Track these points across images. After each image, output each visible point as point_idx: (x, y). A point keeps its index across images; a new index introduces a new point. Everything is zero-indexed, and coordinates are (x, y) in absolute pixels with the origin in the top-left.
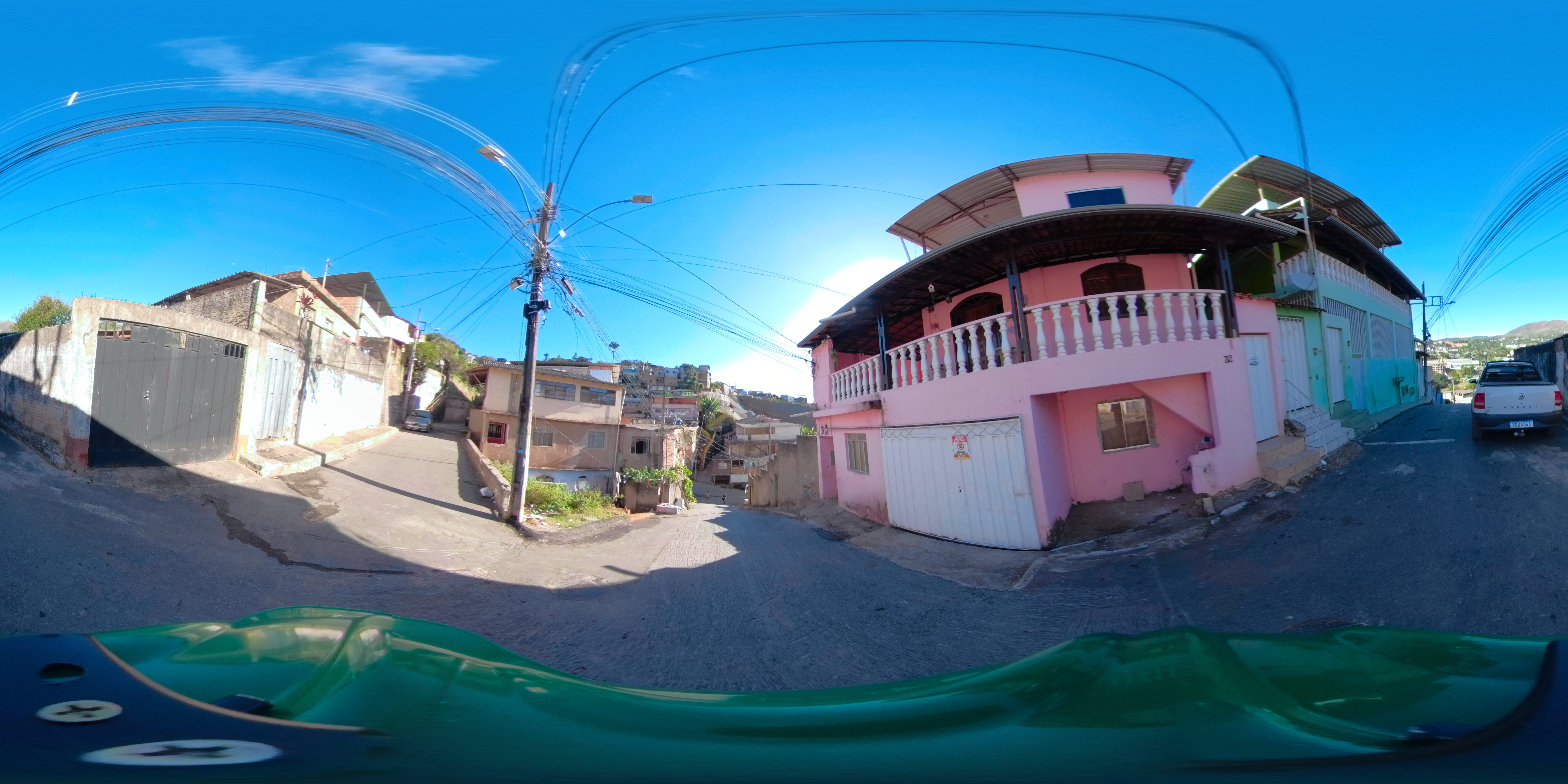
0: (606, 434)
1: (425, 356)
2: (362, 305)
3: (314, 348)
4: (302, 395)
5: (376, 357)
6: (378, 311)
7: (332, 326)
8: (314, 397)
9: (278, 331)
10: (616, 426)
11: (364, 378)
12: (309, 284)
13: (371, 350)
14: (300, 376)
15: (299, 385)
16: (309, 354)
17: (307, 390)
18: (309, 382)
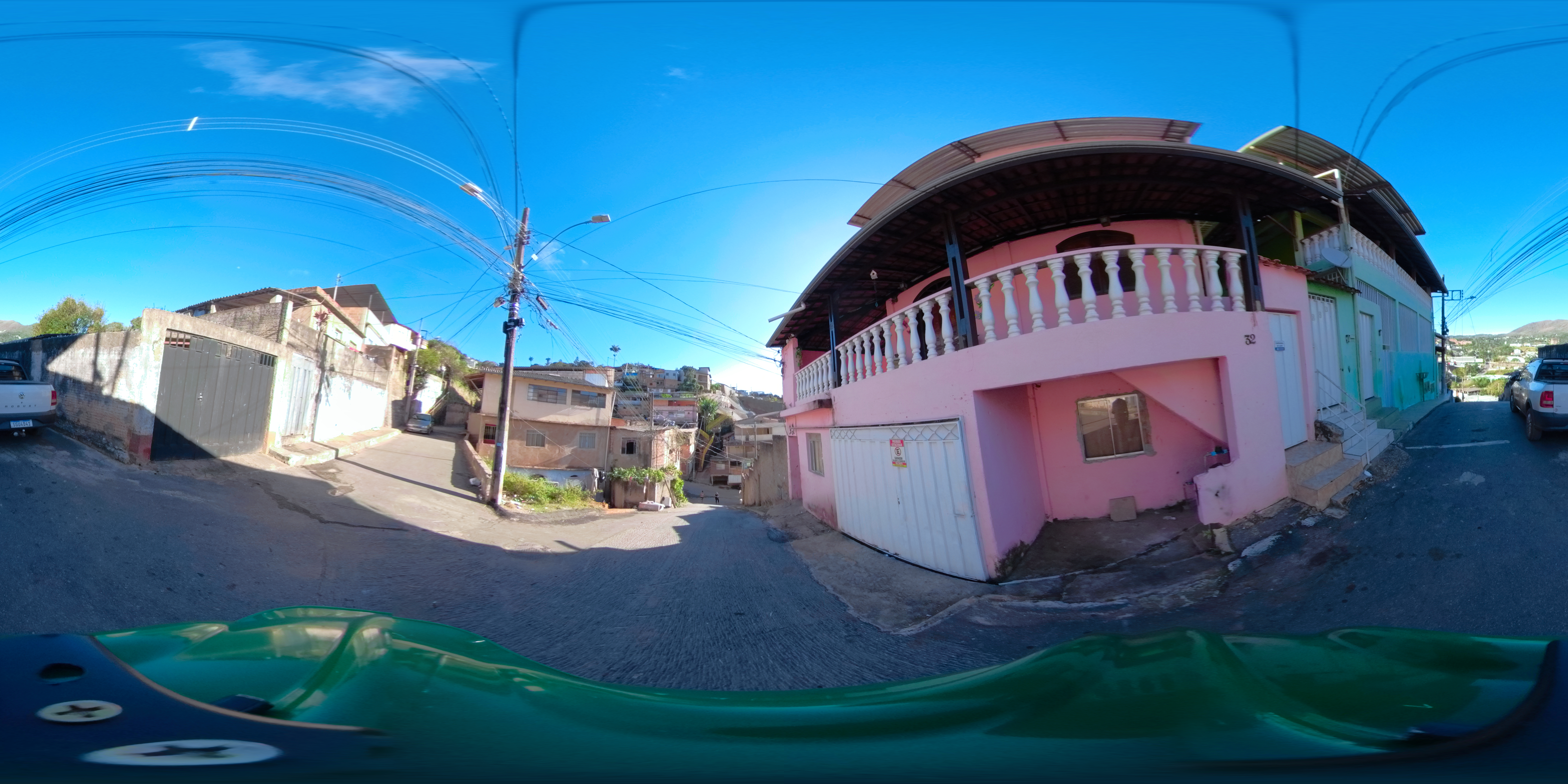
0: (597, 435)
1: (426, 363)
2: (368, 315)
3: (328, 357)
4: (318, 398)
5: (380, 365)
6: (382, 320)
7: (341, 335)
8: (327, 401)
9: (301, 344)
10: (606, 427)
11: (370, 384)
12: (323, 298)
13: (376, 358)
14: (317, 383)
15: (315, 390)
16: (325, 363)
17: (323, 395)
18: (323, 388)
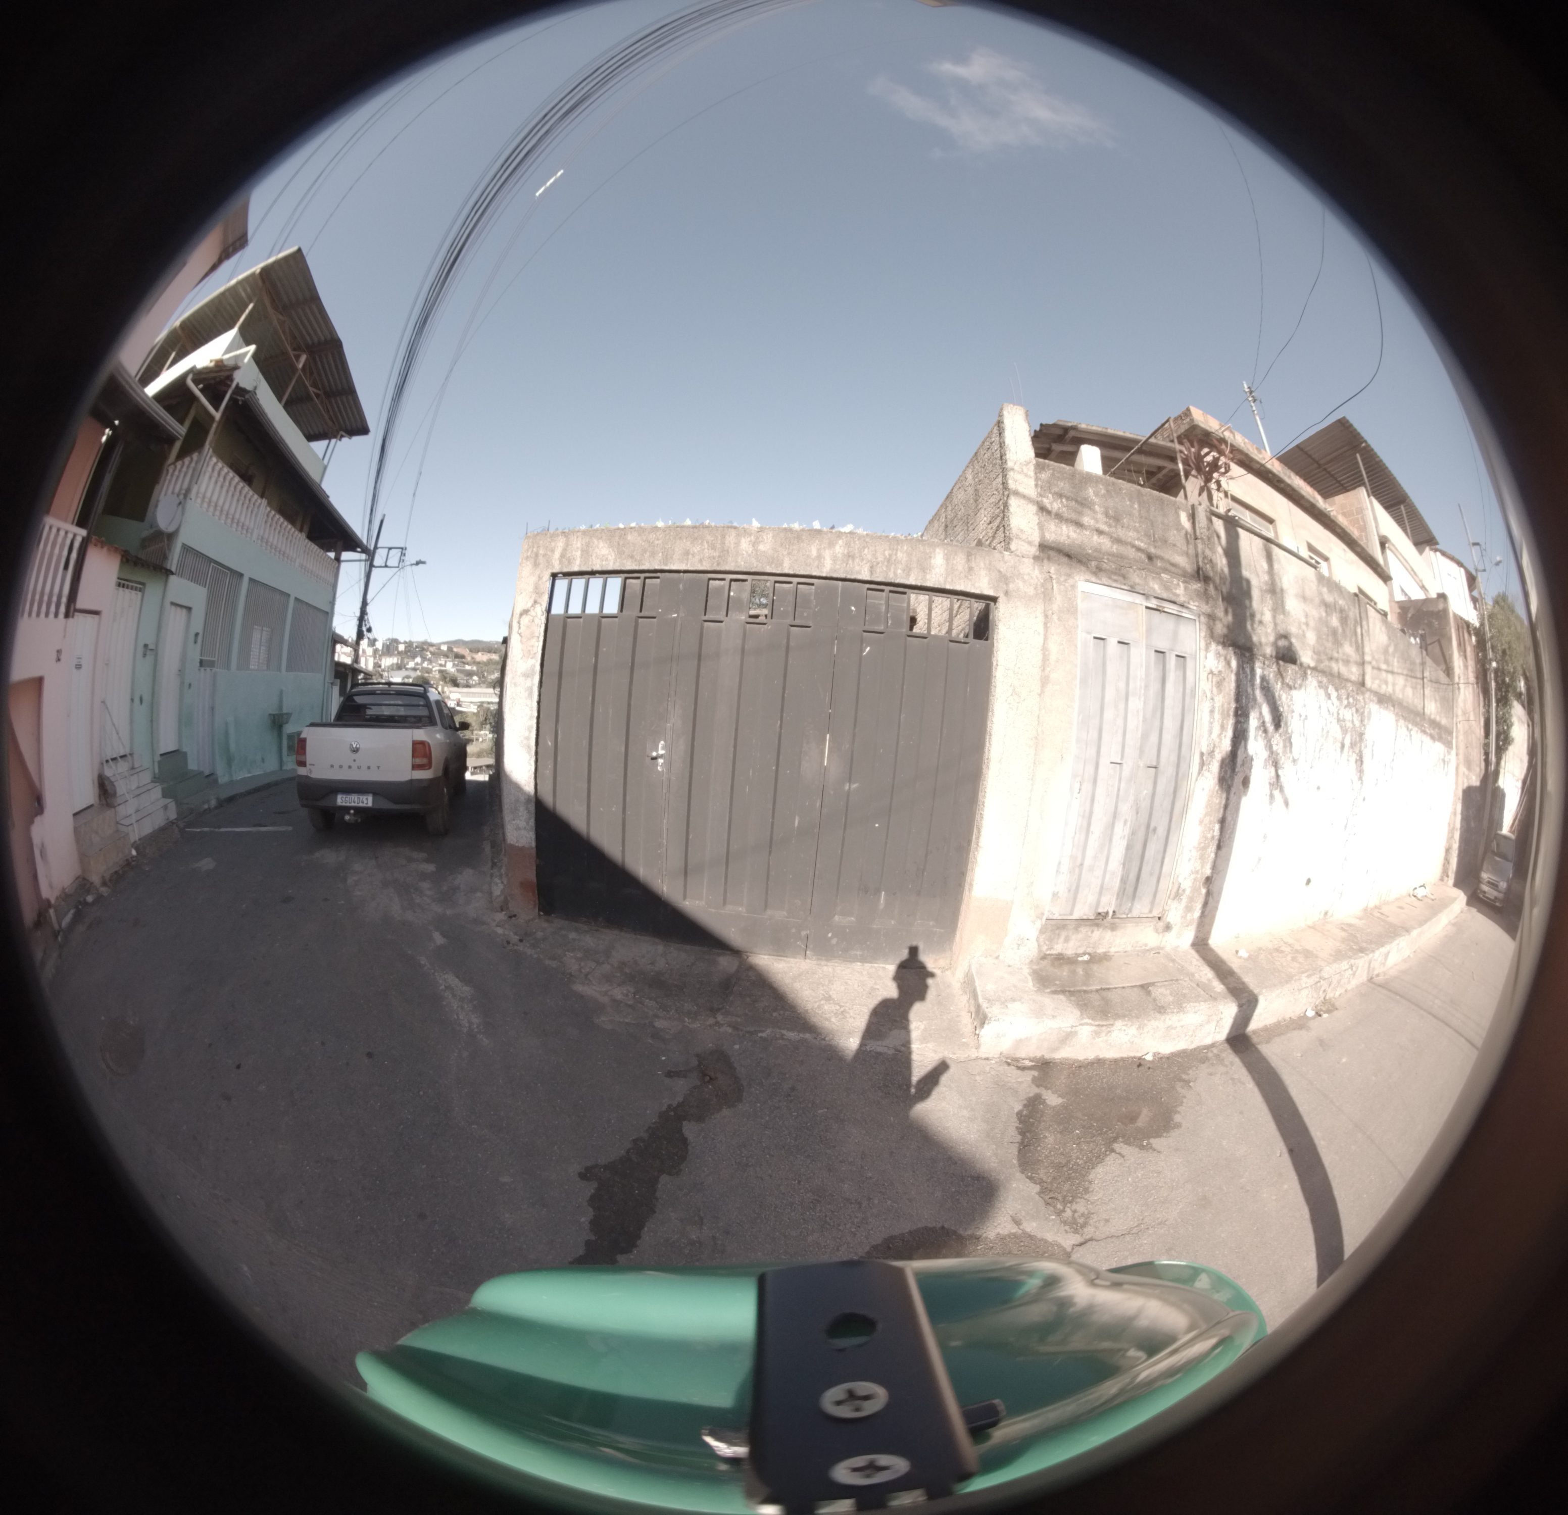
2: (1375, 514)
4: (1232, 769)
8: (1262, 780)
13: (1420, 635)
14: (1223, 706)
15: (1220, 735)
16: (1249, 627)
17: (1254, 757)
18: (1256, 728)
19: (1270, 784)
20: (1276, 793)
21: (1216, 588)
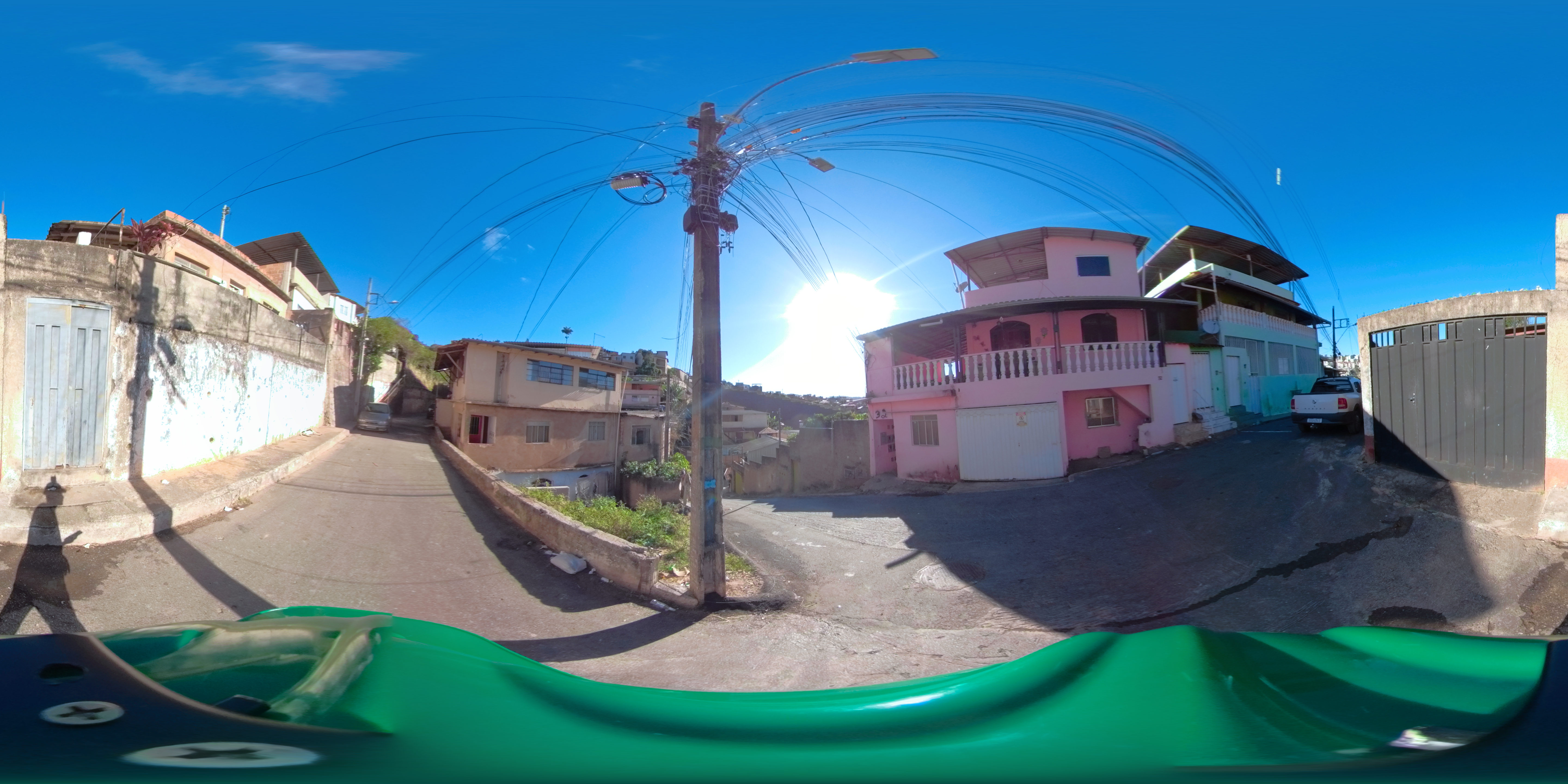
0: (606, 423)
2: (294, 275)
4: (138, 389)
5: (315, 338)
6: (319, 285)
10: (615, 414)
11: (291, 361)
13: (306, 325)
14: (127, 354)
15: (126, 370)
16: (153, 312)
17: (154, 380)
18: (154, 365)
19: (168, 393)
20: (175, 398)
21: (127, 293)
